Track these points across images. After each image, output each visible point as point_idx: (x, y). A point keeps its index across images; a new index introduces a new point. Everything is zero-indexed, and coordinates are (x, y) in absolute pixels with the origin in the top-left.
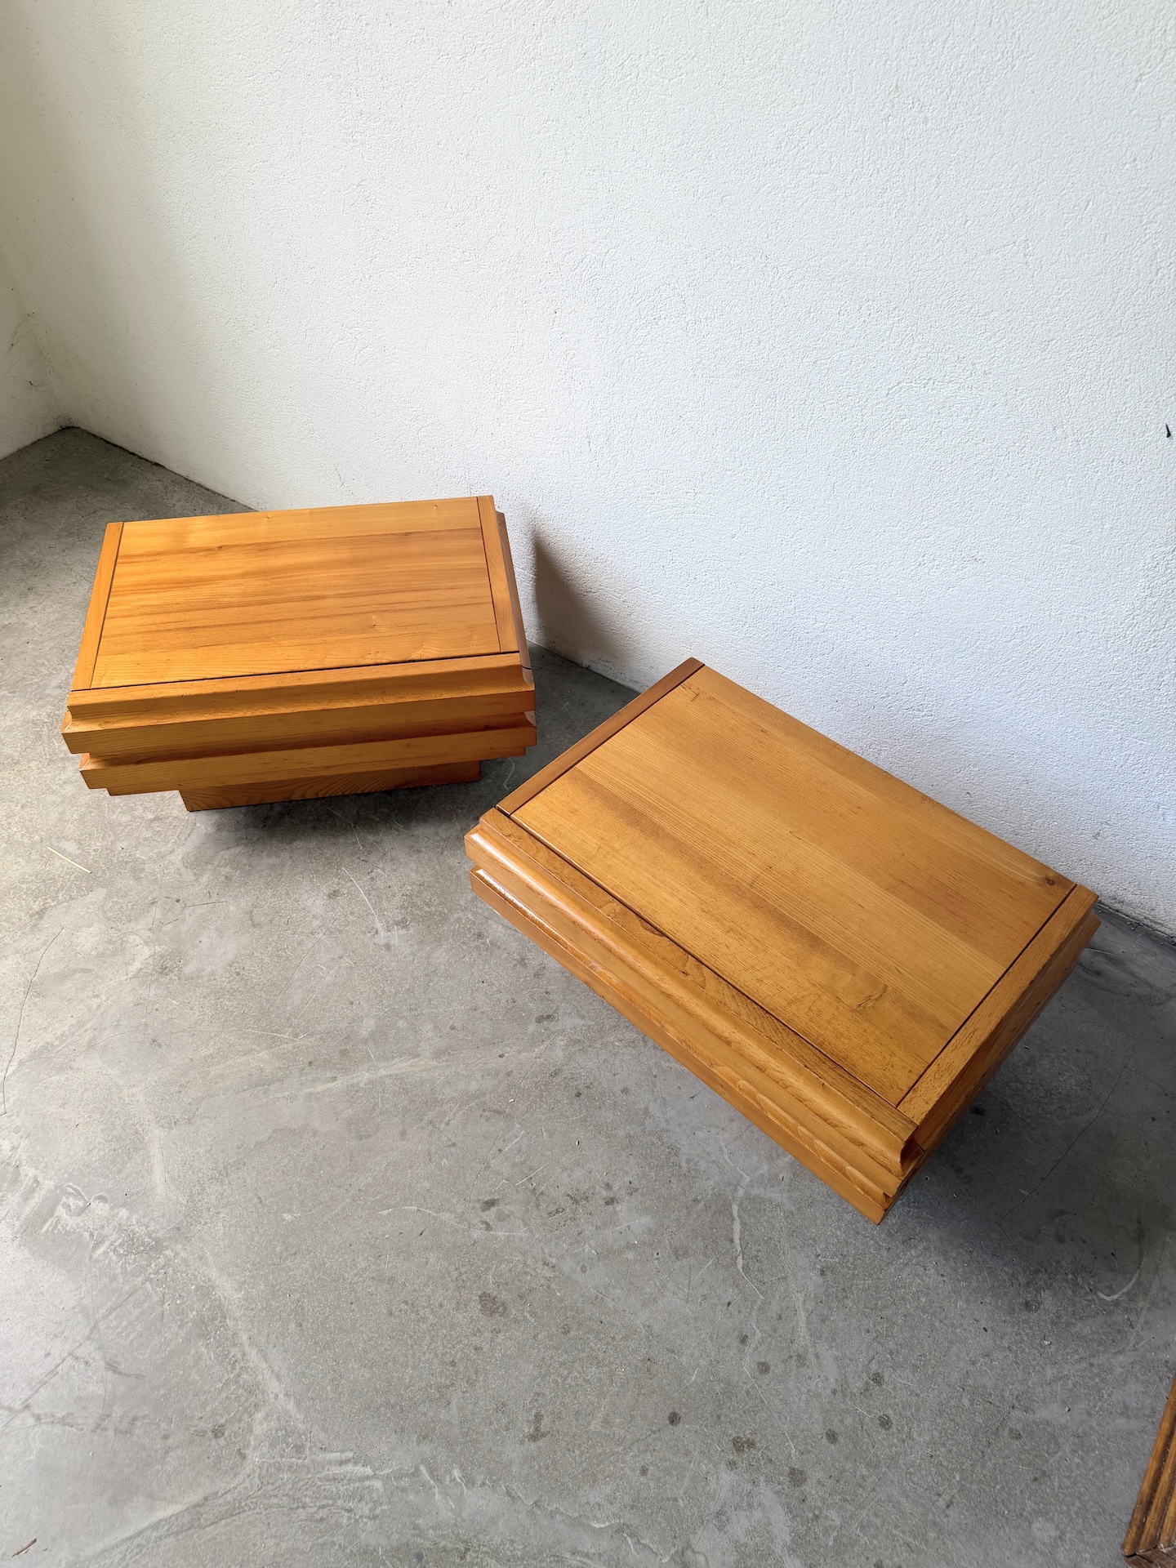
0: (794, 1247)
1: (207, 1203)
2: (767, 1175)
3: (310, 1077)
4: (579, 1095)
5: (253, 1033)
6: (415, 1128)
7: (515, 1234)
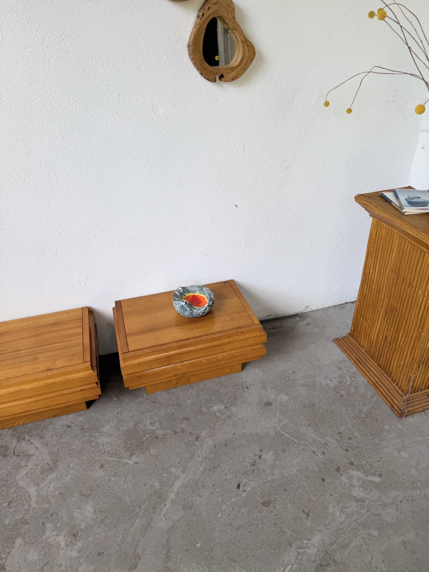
2: (279, 420)
3: (158, 511)
4: (226, 445)
5: (127, 520)
6: (201, 492)
7: (252, 485)
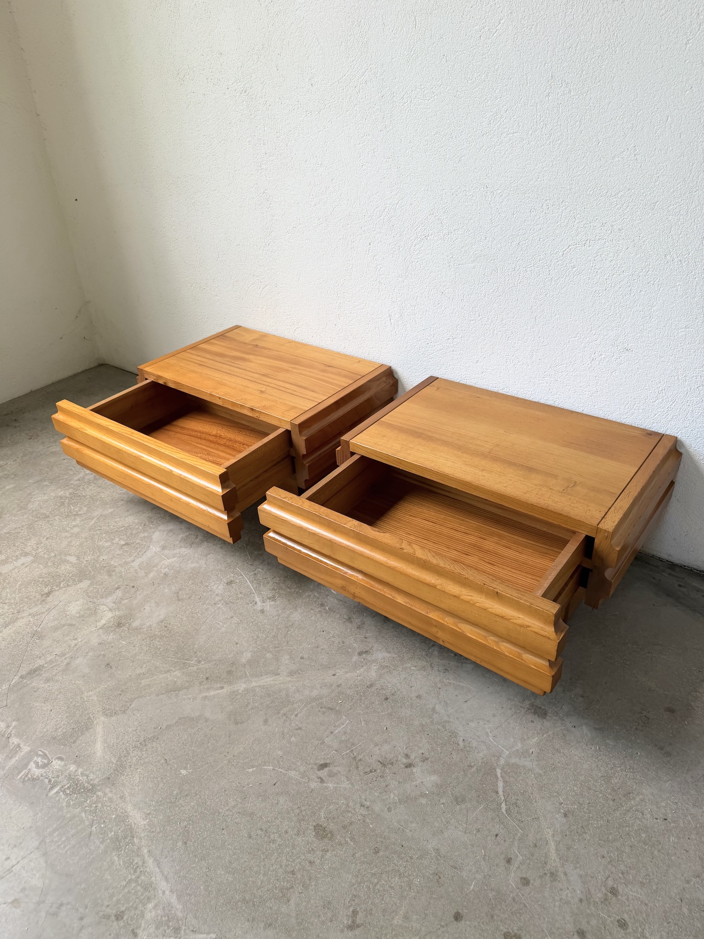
0: (543, 798)
2: (521, 751)
3: (206, 687)
4: (387, 699)
6: (274, 718)
7: (341, 786)
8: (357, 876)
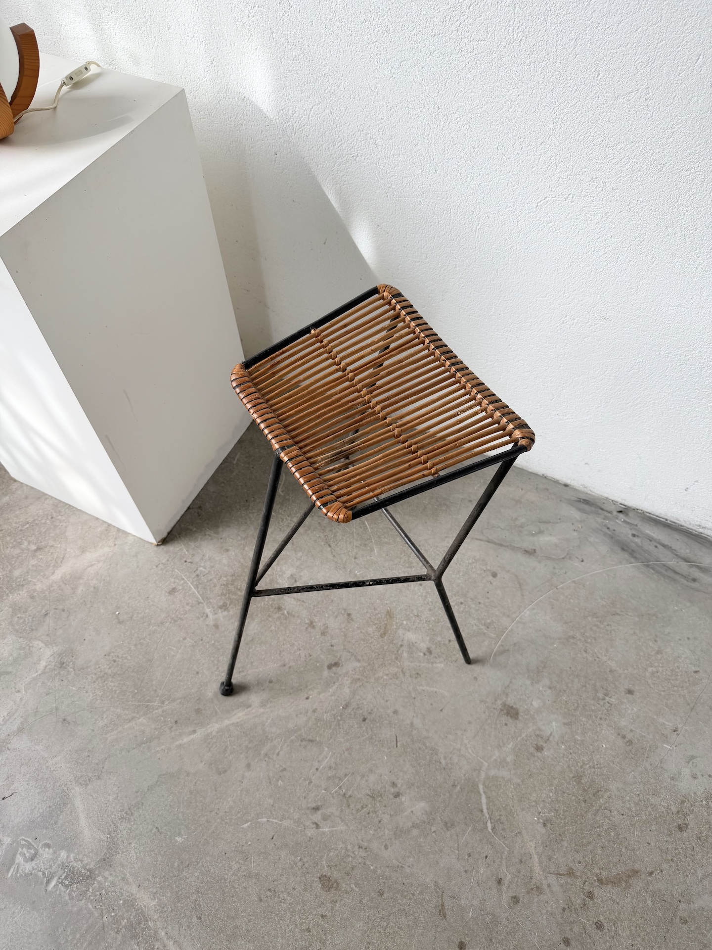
1: (121, 837)
2: (499, 760)
3: (177, 732)
4: (364, 720)
5: (133, 705)
6: (256, 761)
7: (336, 828)
8: (368, 922)
